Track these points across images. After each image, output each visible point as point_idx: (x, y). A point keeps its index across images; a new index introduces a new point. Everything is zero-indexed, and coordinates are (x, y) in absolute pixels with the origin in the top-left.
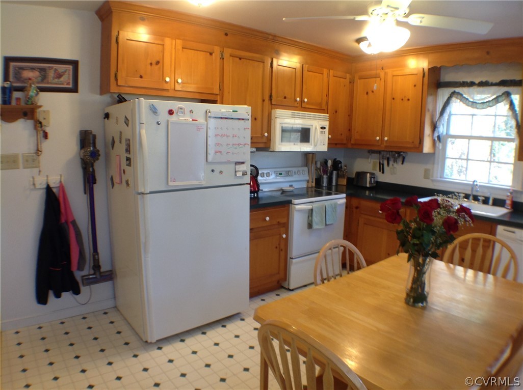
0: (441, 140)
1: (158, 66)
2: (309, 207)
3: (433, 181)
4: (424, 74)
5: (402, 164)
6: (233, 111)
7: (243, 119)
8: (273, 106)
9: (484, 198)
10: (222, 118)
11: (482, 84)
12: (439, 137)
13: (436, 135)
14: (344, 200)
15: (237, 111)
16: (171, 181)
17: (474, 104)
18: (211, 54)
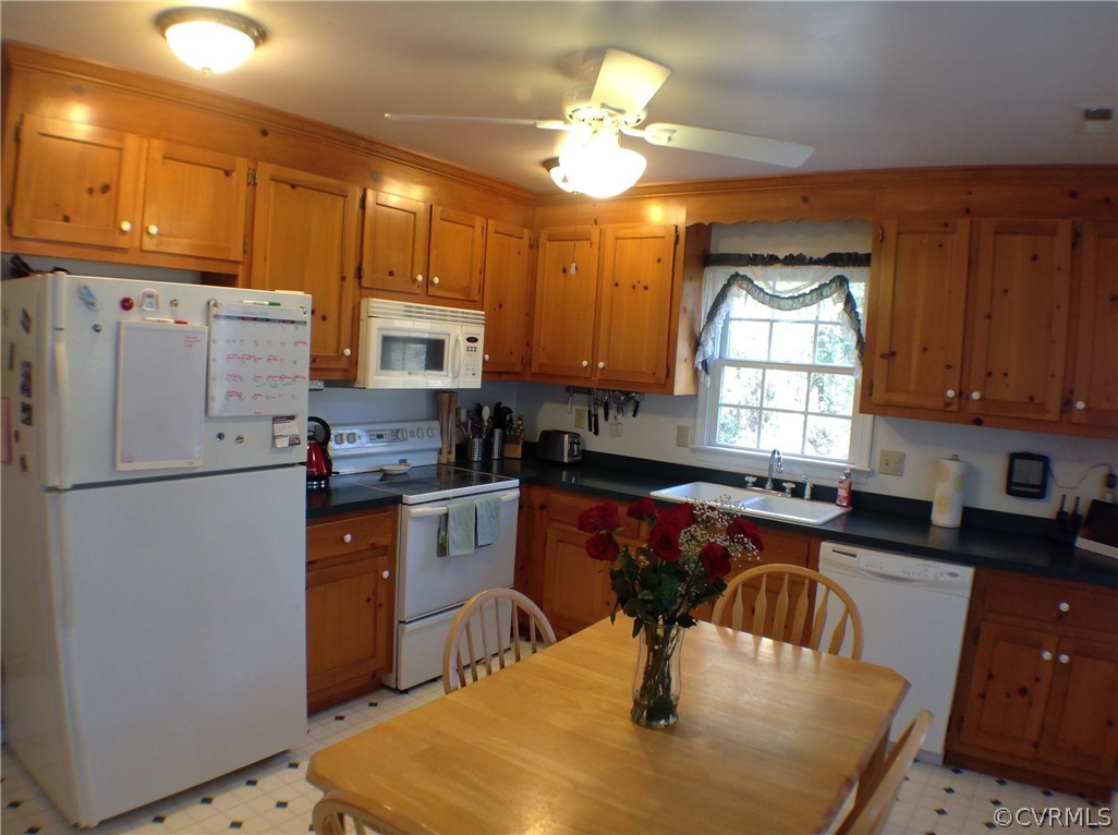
0: (710, 370)
1: (107, 196)
2: (440, 509)
3: (694, 451)
4: (677, 237)
5: (634, 416)
6: (271, 304)
7: (293, 322)
8: (363, 291)
9: (794, 486)
10: (243, 318)
11: (793, 261)
12: (705, 364)
13: (700, 359)
14: (517, 493)
15: (279, 305)
16: (122, 461)
17: (774, 300)
18: (228, 173)
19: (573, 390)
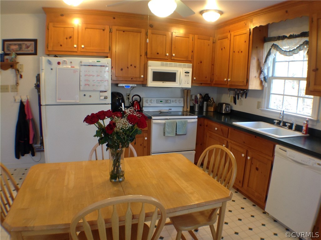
0: (267, 80)
3: (262, 110)
4: (250, 33)
6: (97, 62)
7: (104, 66)
8: (148, 59)
9: (289, 125)
10: (89, 65)
11: (291, 37)
12: (265, 78)
13: (262, 77)
14: (197, 120)
15: (100, 62)
16: (58, 100)
17: (285, 53)
18: (104, 30)
19: (230, 89)
